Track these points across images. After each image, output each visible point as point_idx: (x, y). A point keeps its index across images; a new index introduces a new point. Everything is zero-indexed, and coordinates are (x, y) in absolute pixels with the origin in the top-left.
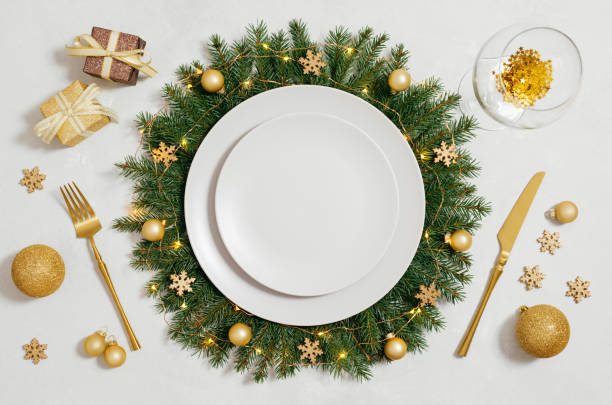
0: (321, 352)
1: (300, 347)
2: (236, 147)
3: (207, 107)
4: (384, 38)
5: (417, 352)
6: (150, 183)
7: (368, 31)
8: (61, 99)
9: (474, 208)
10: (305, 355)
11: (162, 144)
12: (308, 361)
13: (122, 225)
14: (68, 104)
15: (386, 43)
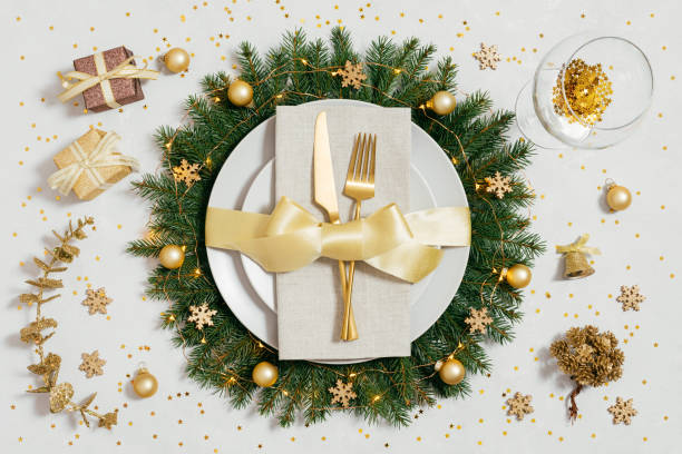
0: (354, 396)
1: (331, 390)
3: (235, 123)
4: (431, 50)
5: (460, 397)
6: (169, 204)
7: (414, 42)
8: (78, 150)
10: (337, 399)
11: (184, 162)
12: (340, 405)
13: (138, 249)
14: (85, 155)
15: (433, 55)
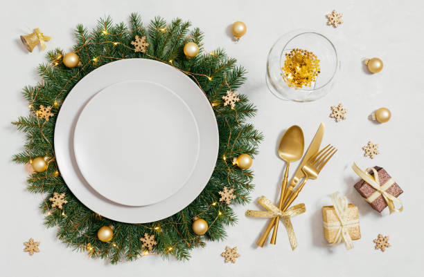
0: (155, 243)
1: (142, 239)
2: (86, 107)
3: (69, 77)
4: (187, 25)
5: (220, 239)
6: (37, 133)
7: (179, 21)
9: (251, 138)
10: (145, 245)
11: (42, 107)
12: (147, 248)
13: (19, 159)
15: (189, 28)
